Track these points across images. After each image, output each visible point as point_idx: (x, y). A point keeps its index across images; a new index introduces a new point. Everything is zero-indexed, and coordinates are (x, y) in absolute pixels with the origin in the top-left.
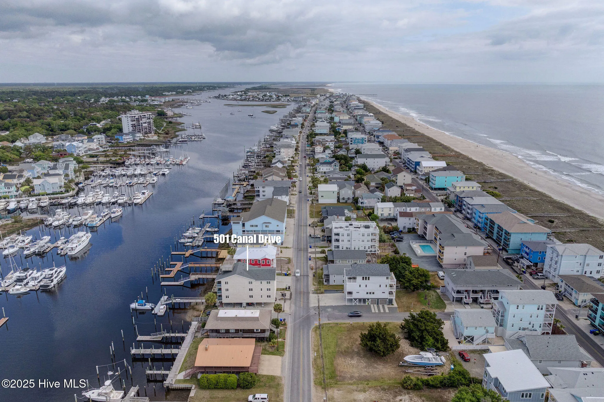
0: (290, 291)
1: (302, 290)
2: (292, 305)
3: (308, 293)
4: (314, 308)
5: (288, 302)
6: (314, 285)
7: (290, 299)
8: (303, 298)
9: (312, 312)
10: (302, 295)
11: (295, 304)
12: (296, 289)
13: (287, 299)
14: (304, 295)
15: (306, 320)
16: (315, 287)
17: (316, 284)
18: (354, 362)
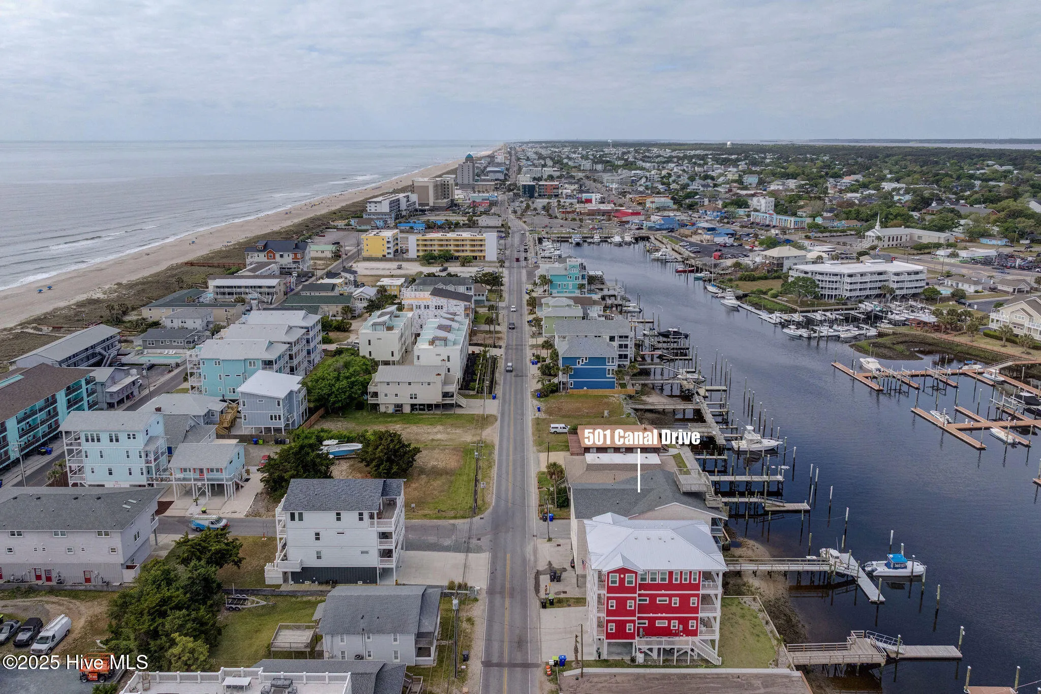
0: (540, 599)
1: (507, 602)
2: (532, 558)
3: (491, 592)
4: (479, 550)
5: (542, 566)
6: (470, 620)
7: (538, 574)
8: (504, 575)
9: (485, 541)
10: (508, 585)
11: (524, 561)
12: (524, 605)
13: (544, 573)
14: (503, 587)
15: (499, 525)
16: (470, 614)
17: (465, 625)
18: (433, 463)
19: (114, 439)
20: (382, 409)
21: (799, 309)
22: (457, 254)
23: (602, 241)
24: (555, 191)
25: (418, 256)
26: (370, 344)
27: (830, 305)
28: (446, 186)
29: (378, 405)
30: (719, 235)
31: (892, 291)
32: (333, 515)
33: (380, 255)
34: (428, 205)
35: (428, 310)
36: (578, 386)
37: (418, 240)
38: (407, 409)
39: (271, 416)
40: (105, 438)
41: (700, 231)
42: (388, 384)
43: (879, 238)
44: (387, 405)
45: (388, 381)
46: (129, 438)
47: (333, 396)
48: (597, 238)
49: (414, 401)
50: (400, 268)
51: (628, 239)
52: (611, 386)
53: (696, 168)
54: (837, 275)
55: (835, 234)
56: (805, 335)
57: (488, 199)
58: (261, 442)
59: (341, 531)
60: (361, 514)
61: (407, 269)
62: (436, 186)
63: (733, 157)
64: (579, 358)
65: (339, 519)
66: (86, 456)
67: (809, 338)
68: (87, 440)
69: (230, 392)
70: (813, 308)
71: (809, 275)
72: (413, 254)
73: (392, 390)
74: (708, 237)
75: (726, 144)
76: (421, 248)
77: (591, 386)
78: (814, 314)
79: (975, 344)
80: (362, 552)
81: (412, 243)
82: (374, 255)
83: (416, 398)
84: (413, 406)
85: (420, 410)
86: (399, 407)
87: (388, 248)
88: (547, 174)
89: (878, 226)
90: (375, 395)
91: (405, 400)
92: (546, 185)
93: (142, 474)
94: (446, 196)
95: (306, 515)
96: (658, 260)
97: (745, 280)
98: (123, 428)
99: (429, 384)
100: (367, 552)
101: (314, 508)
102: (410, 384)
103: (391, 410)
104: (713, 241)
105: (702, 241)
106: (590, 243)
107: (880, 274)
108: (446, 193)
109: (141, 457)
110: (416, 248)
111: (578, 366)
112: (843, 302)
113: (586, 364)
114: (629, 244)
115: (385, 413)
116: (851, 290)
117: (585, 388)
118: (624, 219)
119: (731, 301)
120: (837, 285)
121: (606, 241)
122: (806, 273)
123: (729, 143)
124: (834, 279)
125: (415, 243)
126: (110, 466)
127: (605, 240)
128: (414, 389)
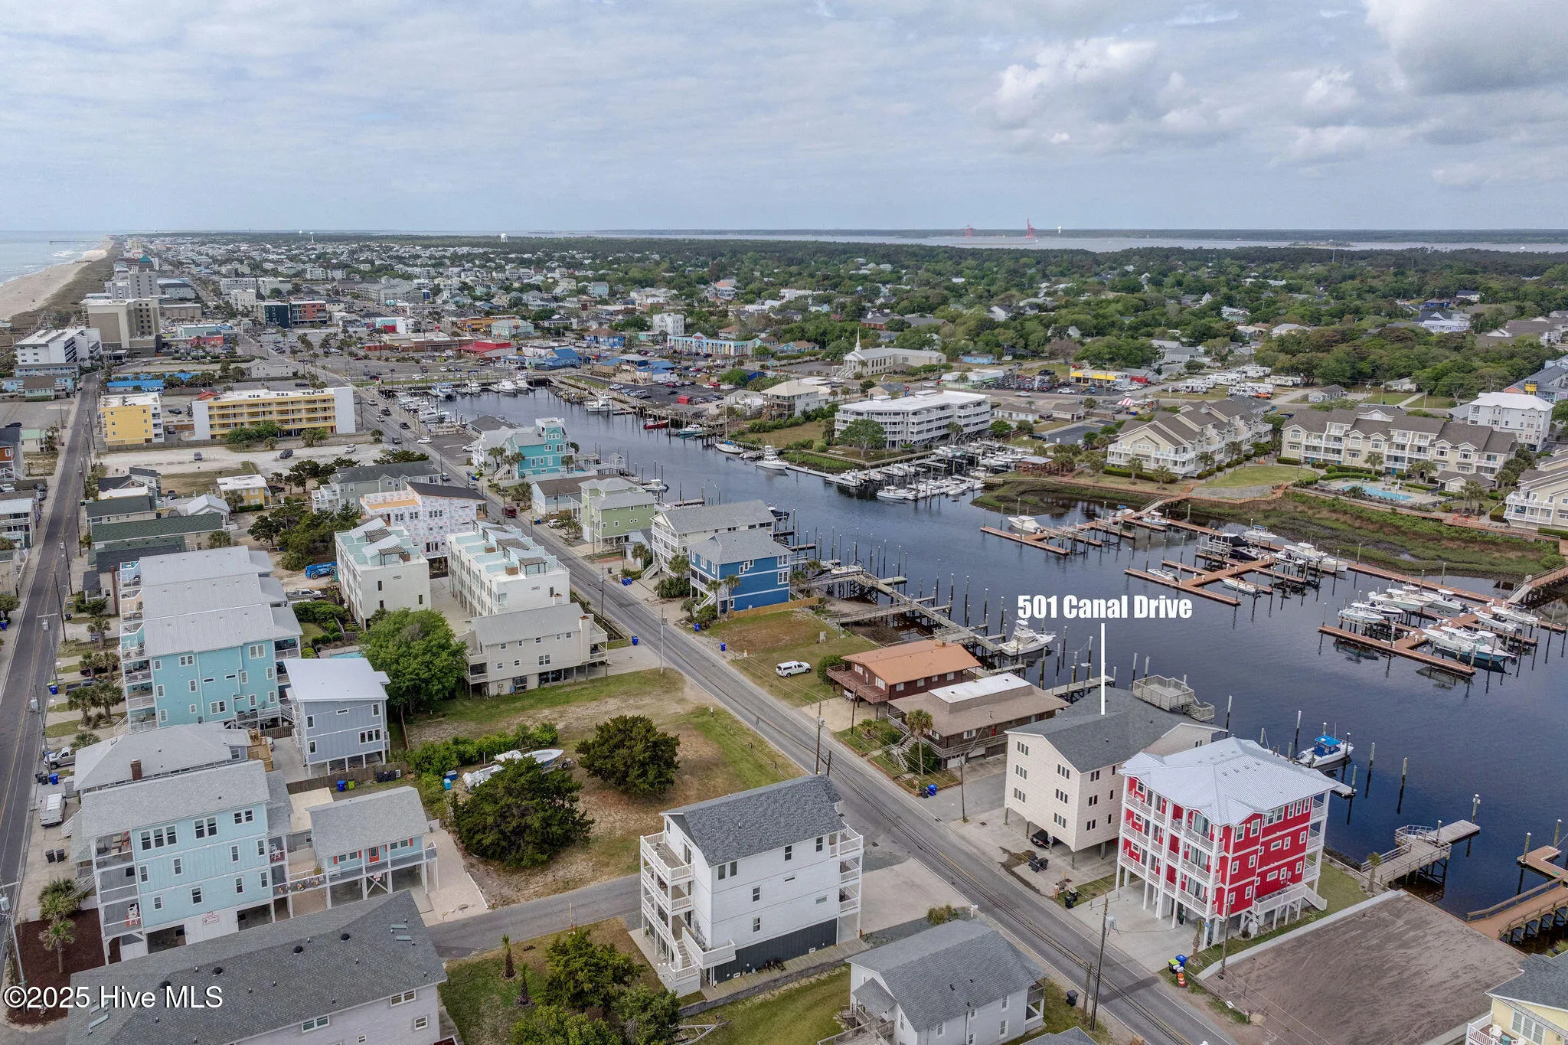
3: (984, 908)
5: (999, 856)
7: (1007, 867)
8: (970, 881)
10: (992, 893)
11: (969, 856)
12: (1044, 912)
13: (1011, 864)
14: (990, 897)
15: (876, 817)
19: (206, 829)
20: (493, 690)
21: (867, 464)
22: (287, 427)
23: (483, 390)
24: (320, 314)
25: (213, 437)
26: (380, 589)
27: (895, 455)
28: (144, 313)
29: (486, 684)
30: (655, 370)
31: (959, 429)
32: (781, 852)
33: (140, 439)
34: (119, 347)
35: (416, 522)
36: (741, 605)
37: (210, 408)
38: (533, 684)
39: (363, 736)
40: (185, 833)
41: (624, 367)
42: (503, 646)
43: (863, 364)
44: (500, 683)
45: (503, 642)
46: (238, 821)
47: (435, 682)
48: (474, 386)
49: (546, 668)
50: (199, 458)
51: (523, 384)
52: (783, 597)
53: (494, 274)
54: (898, 414)
55: (793, 361)
56: (911, 496)
57: (219, 333)
58: (351, 784)
59: (789, 875)
60: (820, 840)
61: (215, 460)
62: (129, 313)
63: (526, 256)
64: (742, 563)
65: (788, 857)
66: (144, 878)
67: (916, 500)
68: (146, 845)
69: (214, 711)
70: (883, 461)
71: (865, 417)
72: (202, 431)
73: (507, 656)
74: (644, 375)
75: (499, 237)
76: (217, 421)
77: (759, 602)
78: (889, 468)
79: (1100, 484)
80: (818, 901)
81: (202, 413)
82: (129, 440)
83: (548, 662)
84: (543, 677)
85: (554, 680)
86: (520, 682)
87: (155, 425)
88: (269, 287)
89: (858, 348)
90: (480, 669)
91: (531, 669)
92: (304, 306)
93: (264, 884)
94: (146, 329)
95: (742, 864)
96: (598, 413)
97: (759, 431)
98: (223, 804)
99: (569, 635)
100: (825, 899)
101: (750, 850)
102: (538, 640)
103: (507, 689)
104: (651, 380)
105: (634, 381)
106: (466, 394)
107: (942, 408)
108: (146, 324)
109: (261, 852)
110: (207, 422)
111: (741, 575)
112: (909, 451)
113: (752, 570)
114: (527, 392)
115: (498, 695)
116: (919, 433)
117: (750, 607)
118: (488, 355)
119: (772, 462)
120: (898, 428)
121: (488, 390)
122: (859, 414)
123: (503, 236)
124: (899, 419)
125: (207, 413)
126: (195, 884)
127: (485, 388)
128: (544, 648)
